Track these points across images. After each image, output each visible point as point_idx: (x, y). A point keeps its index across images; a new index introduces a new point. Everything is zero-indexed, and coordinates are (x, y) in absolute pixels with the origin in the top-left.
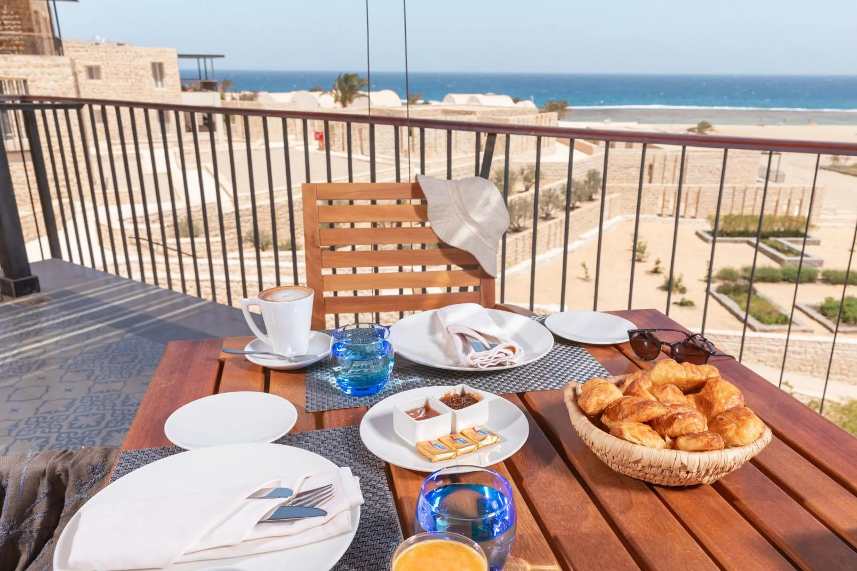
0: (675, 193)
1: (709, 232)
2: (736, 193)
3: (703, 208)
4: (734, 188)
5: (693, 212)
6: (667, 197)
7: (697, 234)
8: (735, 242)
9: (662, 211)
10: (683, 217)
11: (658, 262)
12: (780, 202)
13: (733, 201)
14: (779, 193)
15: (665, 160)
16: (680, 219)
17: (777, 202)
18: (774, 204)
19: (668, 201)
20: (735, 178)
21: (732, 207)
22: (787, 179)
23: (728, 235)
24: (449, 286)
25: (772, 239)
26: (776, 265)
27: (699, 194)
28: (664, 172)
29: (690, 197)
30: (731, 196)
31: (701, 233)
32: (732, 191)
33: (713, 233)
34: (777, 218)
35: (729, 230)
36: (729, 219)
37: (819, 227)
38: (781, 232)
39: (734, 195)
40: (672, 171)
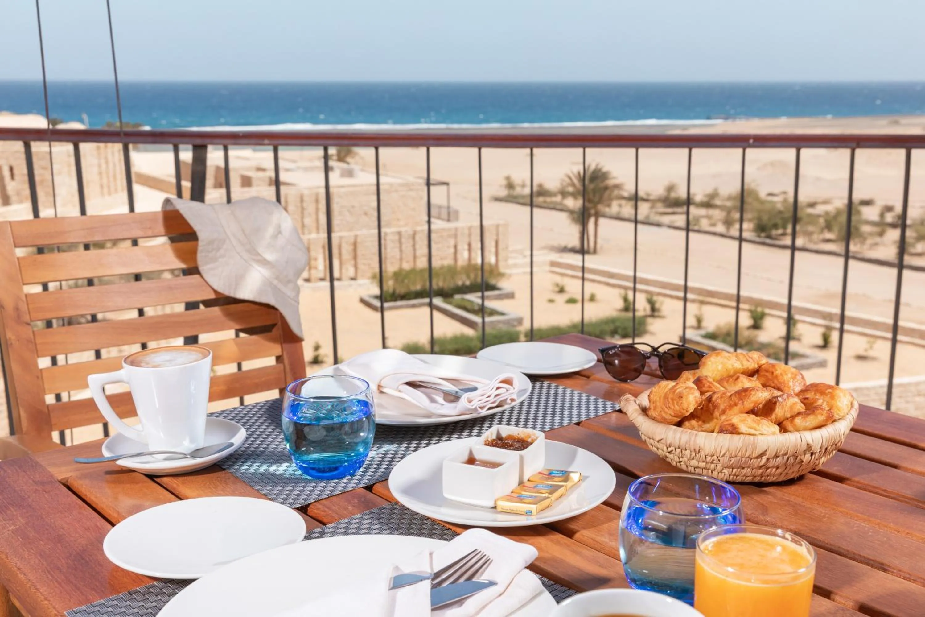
0: (324, 247)
1: (376, 297)
2: (403, 240)
3: (364, 264)
4: (400, 233)
5: (351, 272)
6: (313, 254)
7: (362, 301)
8: (414, 306)
9: (310, 274)
10: (339, 279)
11: (317, 348)
12: (459, 247)
13: (401, 251)
14: (456, 236)
15: (302, 201)
16: (336, 283)
17: (456, 247)
18: (452, 250)
19: (316, 259)
20: (398, 220)
21: (401, 259)
22: (462, 216)
23: (403, 297)
24: (238, 361)
25: (458, 297)
26: (469, 332)
27: (355, 244)
28: (302, 218)
29: (344, 252)
30: (397, 245)
31: (367, 299)
32: (397, 237)
33: (382, 298)
34: (459, 269)
35: (401, 290)
36: (399, 275)
37: (510, 275)
38: (467, 287)
39: (400, 242)
40: (314, 217)
